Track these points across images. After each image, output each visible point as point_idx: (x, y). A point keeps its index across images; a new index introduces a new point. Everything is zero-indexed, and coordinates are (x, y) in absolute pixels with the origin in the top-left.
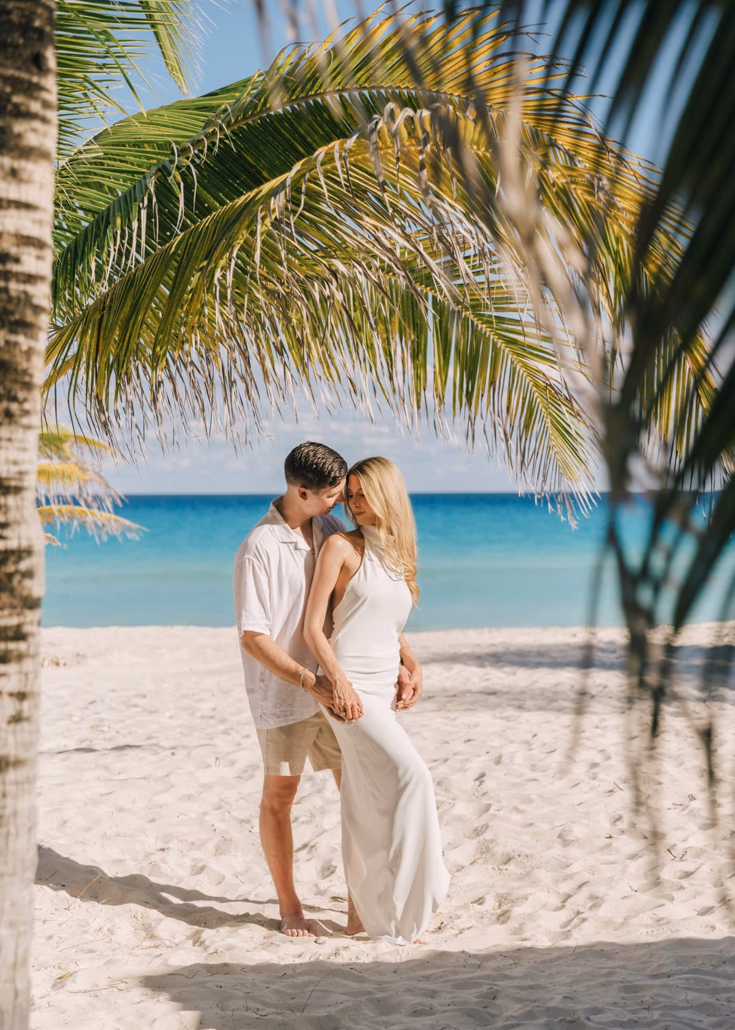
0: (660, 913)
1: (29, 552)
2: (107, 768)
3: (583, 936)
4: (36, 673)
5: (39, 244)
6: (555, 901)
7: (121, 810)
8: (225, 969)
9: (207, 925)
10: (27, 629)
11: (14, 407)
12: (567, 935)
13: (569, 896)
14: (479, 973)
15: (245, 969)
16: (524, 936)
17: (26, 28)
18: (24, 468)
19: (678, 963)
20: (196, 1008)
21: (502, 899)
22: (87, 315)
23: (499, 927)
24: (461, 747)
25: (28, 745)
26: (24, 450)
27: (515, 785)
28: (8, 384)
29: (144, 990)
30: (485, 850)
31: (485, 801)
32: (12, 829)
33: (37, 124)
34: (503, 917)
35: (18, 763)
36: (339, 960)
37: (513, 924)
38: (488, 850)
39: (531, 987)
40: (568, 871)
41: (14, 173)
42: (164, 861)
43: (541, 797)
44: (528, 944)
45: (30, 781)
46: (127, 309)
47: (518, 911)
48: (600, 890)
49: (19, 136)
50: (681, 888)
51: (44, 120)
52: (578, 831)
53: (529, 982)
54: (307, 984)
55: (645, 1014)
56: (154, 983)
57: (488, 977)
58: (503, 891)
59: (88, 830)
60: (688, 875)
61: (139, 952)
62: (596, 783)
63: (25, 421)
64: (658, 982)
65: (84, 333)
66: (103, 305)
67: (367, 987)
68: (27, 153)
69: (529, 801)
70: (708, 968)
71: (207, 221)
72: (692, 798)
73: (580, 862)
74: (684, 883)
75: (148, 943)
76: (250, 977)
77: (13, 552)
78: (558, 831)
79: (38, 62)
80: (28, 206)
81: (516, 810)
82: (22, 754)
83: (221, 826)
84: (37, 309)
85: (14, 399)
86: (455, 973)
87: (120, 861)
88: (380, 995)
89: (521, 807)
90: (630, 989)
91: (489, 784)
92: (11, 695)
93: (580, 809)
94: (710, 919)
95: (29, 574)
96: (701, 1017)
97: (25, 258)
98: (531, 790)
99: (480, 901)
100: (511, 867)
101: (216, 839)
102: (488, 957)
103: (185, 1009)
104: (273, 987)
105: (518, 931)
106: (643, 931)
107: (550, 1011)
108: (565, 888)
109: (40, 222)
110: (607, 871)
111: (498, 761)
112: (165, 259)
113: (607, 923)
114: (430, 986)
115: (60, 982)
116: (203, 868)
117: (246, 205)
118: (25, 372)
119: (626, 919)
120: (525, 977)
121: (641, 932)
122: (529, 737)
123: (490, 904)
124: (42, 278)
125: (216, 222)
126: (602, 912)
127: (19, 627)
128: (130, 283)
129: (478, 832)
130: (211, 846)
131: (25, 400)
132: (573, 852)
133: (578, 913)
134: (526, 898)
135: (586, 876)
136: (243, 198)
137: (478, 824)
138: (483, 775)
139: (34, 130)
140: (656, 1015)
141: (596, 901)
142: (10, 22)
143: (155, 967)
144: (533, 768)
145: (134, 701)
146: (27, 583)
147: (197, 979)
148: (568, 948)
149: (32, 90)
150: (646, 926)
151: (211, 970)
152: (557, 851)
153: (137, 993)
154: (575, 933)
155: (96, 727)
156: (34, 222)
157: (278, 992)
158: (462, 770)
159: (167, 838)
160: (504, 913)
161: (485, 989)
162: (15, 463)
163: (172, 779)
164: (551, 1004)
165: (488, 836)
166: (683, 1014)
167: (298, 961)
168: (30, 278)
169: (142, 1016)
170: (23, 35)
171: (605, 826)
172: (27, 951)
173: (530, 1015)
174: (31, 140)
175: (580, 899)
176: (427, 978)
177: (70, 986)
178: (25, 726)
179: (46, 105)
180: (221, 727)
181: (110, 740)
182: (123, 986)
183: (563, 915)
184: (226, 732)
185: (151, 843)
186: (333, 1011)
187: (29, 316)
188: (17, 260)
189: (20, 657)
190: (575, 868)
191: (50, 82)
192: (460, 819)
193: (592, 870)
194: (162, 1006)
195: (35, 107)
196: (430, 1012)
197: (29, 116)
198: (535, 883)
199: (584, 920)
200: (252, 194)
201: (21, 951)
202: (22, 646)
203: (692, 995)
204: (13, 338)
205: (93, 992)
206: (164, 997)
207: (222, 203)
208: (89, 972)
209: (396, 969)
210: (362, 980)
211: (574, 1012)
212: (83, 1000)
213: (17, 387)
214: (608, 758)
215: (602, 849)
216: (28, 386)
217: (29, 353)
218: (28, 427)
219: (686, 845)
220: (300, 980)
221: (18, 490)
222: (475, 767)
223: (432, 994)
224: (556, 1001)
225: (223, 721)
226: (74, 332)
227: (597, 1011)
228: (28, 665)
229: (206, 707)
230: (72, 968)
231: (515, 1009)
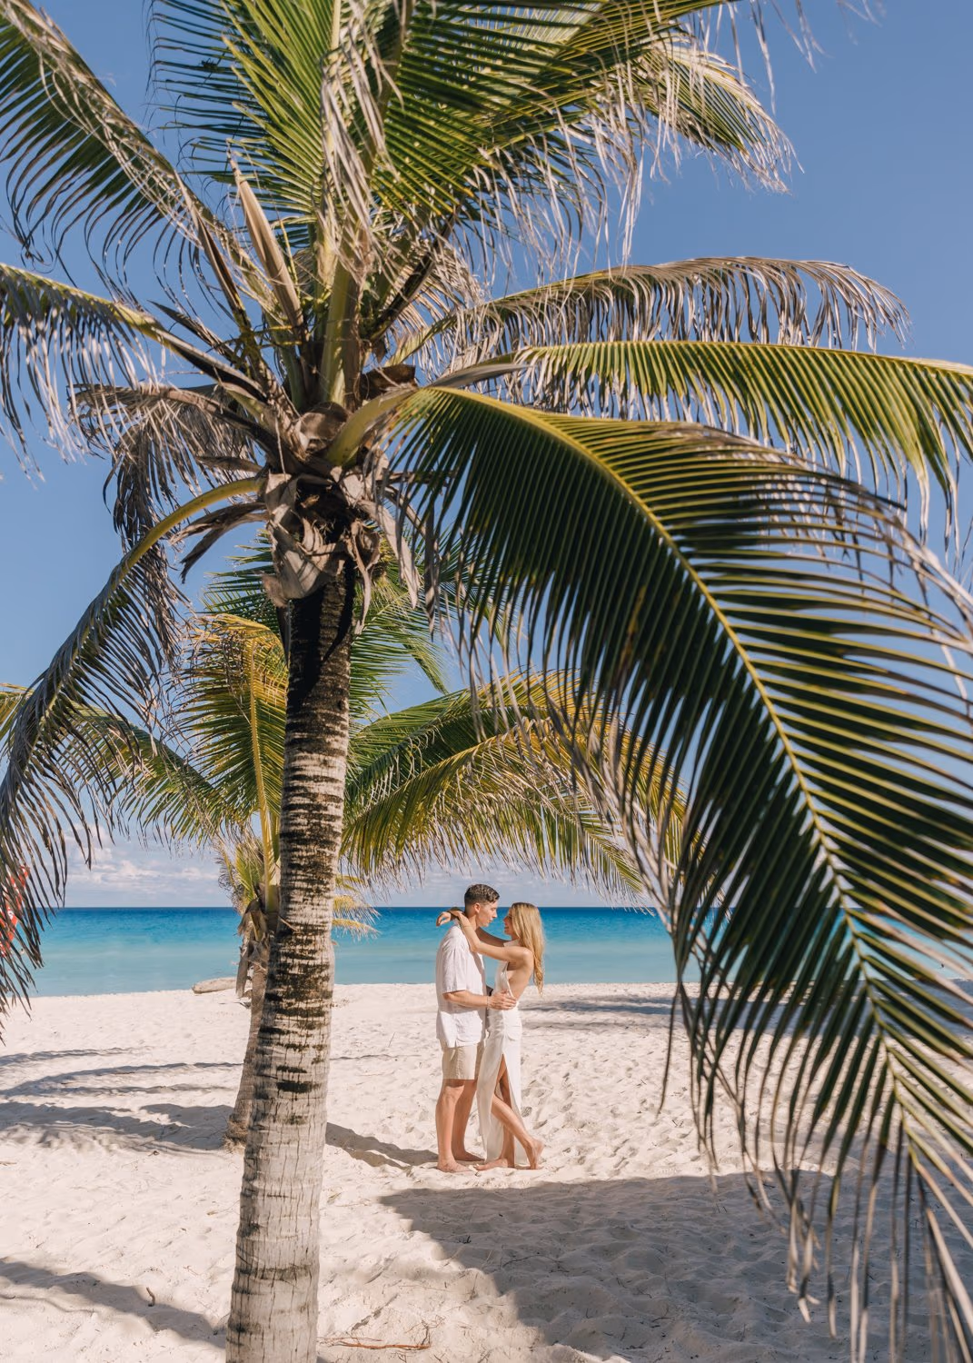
0: (670, 1159)
1: (327, 966)
2: (359, 1069)
3: (628, 1173)
4: (329, 1034)
5: (337, 799)
6: (611, 1151)
7: (367, 1093)
8: (425, 1192)
9: (413, 1163)
10: (324, 1009)
11: (321, 887)
12: (618, 1172)
13: (618, 1148)
14: (568, 1196)
15: (436, 1193)
16: (594, 1172)
17: (334, 689)
18: (325, 920)
19: (682, 1191)
20: (409, 1217)
21: (580, 1150)
22: (357, 823)
23: (579, 1167)
24: (554, 1057)
25: (323, 1076)
26: (326, 910)
27: (586, 1080)
28: (318, 875)
29: (382, 1206)
30: (570, 1119)
31: (569, 1090)
32: (312, 1125)
33: (338, 737)
34: (581, 1161)
35: (317, 1086)
36: (489, 1187)
37: (587, 1164)
38: (572, 1119)
39: (599, 1206)
40: (617, 1133)
41: (325, 763)
42: (390, 1124)
43: (601, 1088)
44: (595, 1178)
45: (323, 1096)
46: (380, 821)
47: (589, 1157)
48: (636, 1145)
49: (329, 743)
50: (681, 1144)
51: (342, 736)
52: (622, 1109)
53: (596, 1203)
54: (472, 1202)
55: (665, 1224)
56: (386, 1201)
57: (574, 1199)
58: (580, 1144)
59: (348, 1105)
60: (684, 1136)
61: (376, 1180)
62: (631, 1080)
63: (327, 894)
64: (671, 1203)
65: (356, 833)
66: (367, 817)
67: (505, 1204)
68: (333, 752)
69: (594, 1090)
70: (699, 1195)
71: (423, 774)
72: (685, 1089)
73: (624, 1127)
74: (683, 1141)
75: (381, 1175)
76: (439, 1197)
77: (318, 966)
78: (610, 1108)
79: (340, 706)
80: (332, 780)
81: (587, 1095)
82: (319, 1081)
83: (422, 1103)
84: (336, 834)
85: (322, 883)
86: (556, 1195)
87: (367, 1124)
88: (513, 1210)
89: (590, 1094)
90: (656, 1208)
91: (572, 1080)
92: (314, 1047)
93: (623, 1095)
94: (699, 1163)
95: (326, 979)
96: (697, 1226)
97: (329, 807)
98: (595, 1083)
99: (568, 1150)
100: (585, 1129)
101: (420, 1111)
102: (574, 1186)
103: (405, 1218)
104: (453, 1204)
105: (590, 1169)
106: (661, 1170)
107: (611, 1222)
108: (616, 1142)
109: (338, 788)
110: (639, 1132)
111: (576, 1066)
112: (400, 796)
113: (640, 1165)
114: (540, 1204)
115: (332, 1199)
116: (412, 1128)
117: (446, 768)
118: (328, 868)
119: (651, 1163)
120: (594, 1199)
121: (660, 1171)
122: (593, 1052)
123: (574, 1152)
124: (339, 817)
125: (428, 775)
126: (637, 1158)
127: (320, 1008)
128: (381, 806)
129: (566, 1109)
130: (417, 1116)
131: (328, 883)
132: (619, 1121)
133: (624, 1159)
134: (594, 1149)
135: (627, 1136)
136: (442, 763)
137: (565, 1104)
138: (568, 1075)
139: (336, 741)
140: (671, 1224)
141: (633, 1151)
142: (327, 687)
143: (386, 1192)
144: (596, 1070)
145: (375, 1028)
146: (325, 983)
147: (410, 1198)
148: (619, 1181)
149: (336, 720)
150: (662, 1167)
151: (417, 1192)
152: (610, 1120)
153: (376, 1207)
154: (623, 1172)
155: (354, 1043)
156: (335, 788)
157: (455, 1207)
158: (556, 1071)
159: (393, 1111)
160: (582, 1158)
161: (572, 1207)
162: (321, 917)
163: (395, 1075)
164: (610, 1217)
165: (571, 1111)
166: (686, 1224)
167: (466, 1187)
168: (333, 818)
169: (377, 1222)
170: (332, 693)
171: (636, 1106)
172: (318, 1196)
173: (599, 1224)
174: (335, 745)
175: (624, 1151)
176: (539, 1199)
177: (338, 1202)
178: (321, 1064)
179: (343, 727)
180: (423, 1044)
181: (362, 1051)
182: (367, 1203)
183: (615, 1160)
184: (425, 1047)
185: (384, 1113)
186: (486, 1219)
187: (331, 839)
188: (326, 809)
189: (320, 1025)
190: (621, 1131)
191: (346, 716)
192: (555, 1100)
193: (631, 1132)
194: (390, 1215)
195: (338, 728)
196: (541, 1221)
197: (335, 733)
198: (599, 1140)
199: (627, 1163)
200: (448, 760)
201: (314, 1197)
202: (321, 1019)
203: (691, 1212)
204: (322, 850)
205: (350, 1206)
206: (391, 1209)
207: (431, 765)
208: (348, 1194)
209: (521, 1193)
210: (502, 1200)
211: (624, 1222)
212: (346, 1211)
213: (324, 876)
214: (637, 1065)
215: (635, 1119)
216: (329, 875)
217: (330, 858)
218: (329, 898)
219: (683, 1117)
220: (468, 1199)
221: (322, 932)
222: (565, 1068)
223: (542, 1209)
224: (613, 1215)
225: (423, 1040)
226: (351, 831)
227: (637, 1221)
228: (324, 1030)
229: (414, 1032)
230: (339, 1191)
231: (590, 1220)
